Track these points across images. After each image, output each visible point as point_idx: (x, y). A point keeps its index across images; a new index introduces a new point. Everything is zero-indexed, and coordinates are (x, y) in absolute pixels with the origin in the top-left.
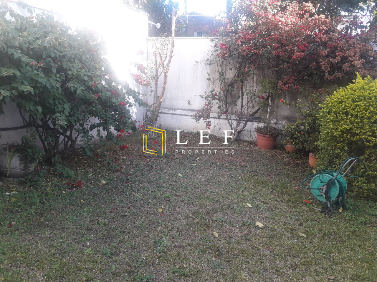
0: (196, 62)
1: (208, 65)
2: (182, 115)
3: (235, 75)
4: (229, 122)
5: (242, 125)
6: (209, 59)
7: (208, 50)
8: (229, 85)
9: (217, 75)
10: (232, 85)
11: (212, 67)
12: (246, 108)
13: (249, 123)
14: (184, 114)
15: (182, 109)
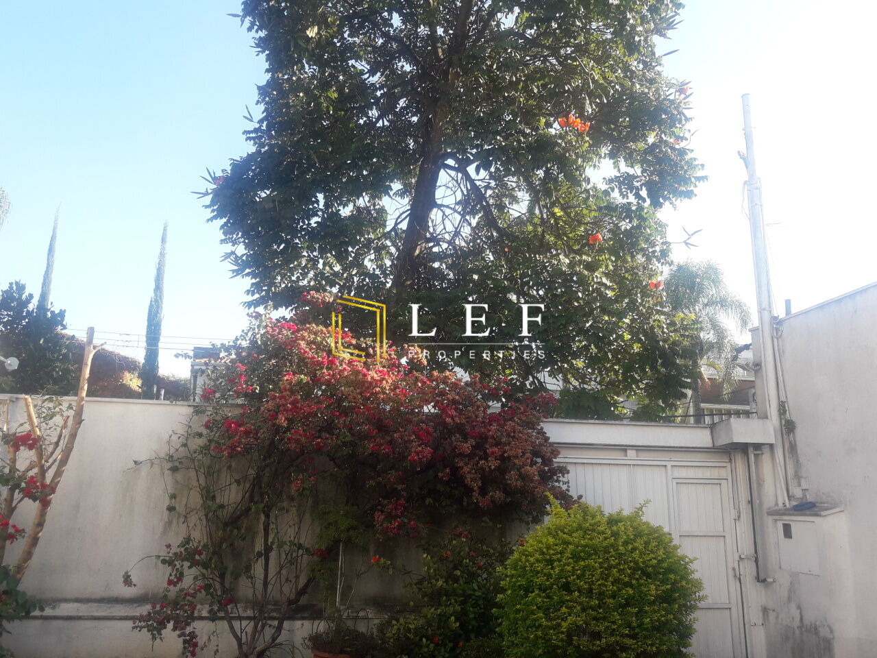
0: (135, 462)
1: (168, 473)
2: (80, 618)
3: (243, 497)
4: (232, 628)
5: (269, 632)
6: (171, 457)
7: (171, 433)
8: (226, 524)
9: (196, 499)
10: (234, 522)
11: (179, 476)
12: (278, 585)
13: (286, 624)
14: (86, 615)
15: (77, 600)
